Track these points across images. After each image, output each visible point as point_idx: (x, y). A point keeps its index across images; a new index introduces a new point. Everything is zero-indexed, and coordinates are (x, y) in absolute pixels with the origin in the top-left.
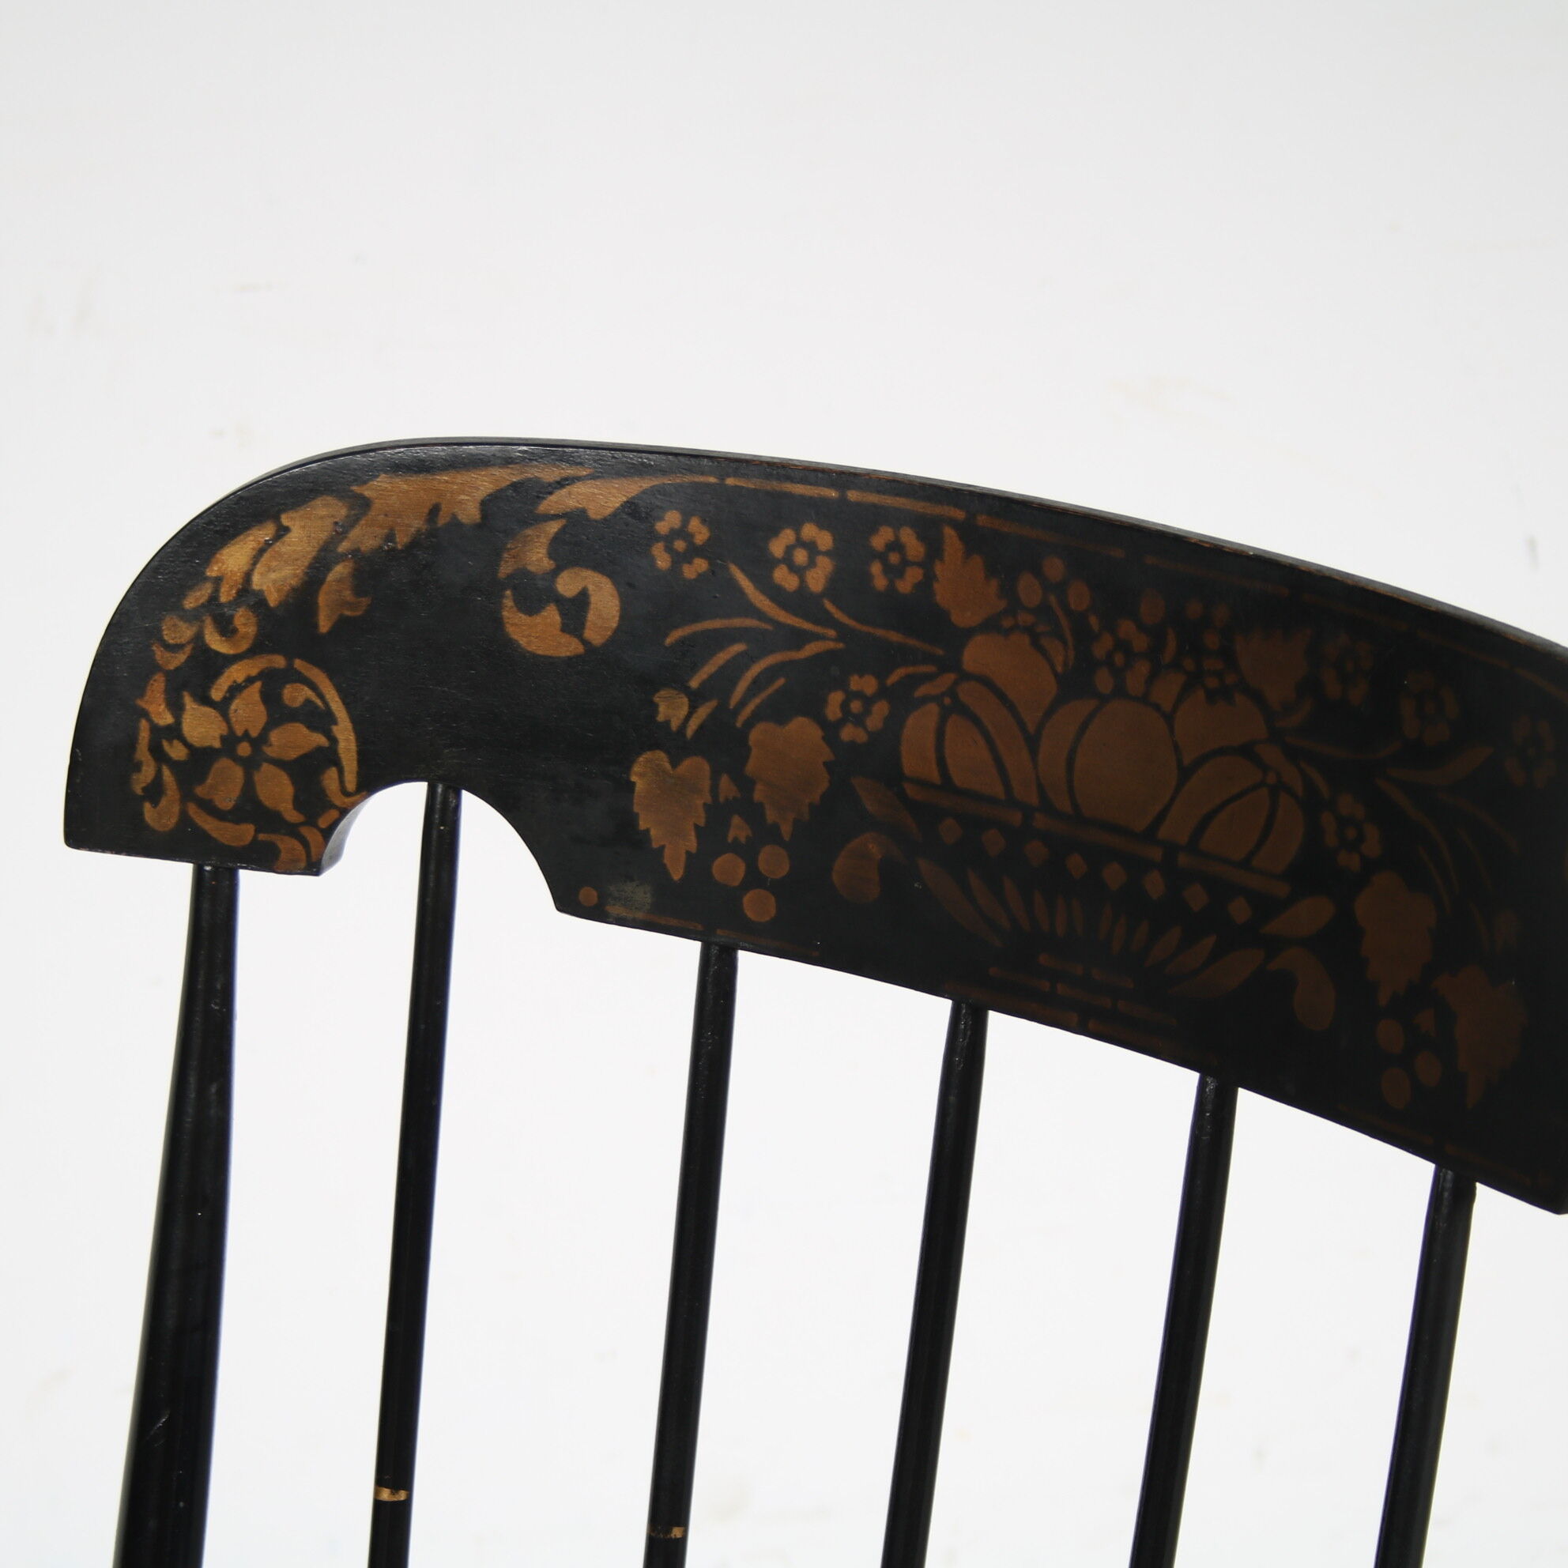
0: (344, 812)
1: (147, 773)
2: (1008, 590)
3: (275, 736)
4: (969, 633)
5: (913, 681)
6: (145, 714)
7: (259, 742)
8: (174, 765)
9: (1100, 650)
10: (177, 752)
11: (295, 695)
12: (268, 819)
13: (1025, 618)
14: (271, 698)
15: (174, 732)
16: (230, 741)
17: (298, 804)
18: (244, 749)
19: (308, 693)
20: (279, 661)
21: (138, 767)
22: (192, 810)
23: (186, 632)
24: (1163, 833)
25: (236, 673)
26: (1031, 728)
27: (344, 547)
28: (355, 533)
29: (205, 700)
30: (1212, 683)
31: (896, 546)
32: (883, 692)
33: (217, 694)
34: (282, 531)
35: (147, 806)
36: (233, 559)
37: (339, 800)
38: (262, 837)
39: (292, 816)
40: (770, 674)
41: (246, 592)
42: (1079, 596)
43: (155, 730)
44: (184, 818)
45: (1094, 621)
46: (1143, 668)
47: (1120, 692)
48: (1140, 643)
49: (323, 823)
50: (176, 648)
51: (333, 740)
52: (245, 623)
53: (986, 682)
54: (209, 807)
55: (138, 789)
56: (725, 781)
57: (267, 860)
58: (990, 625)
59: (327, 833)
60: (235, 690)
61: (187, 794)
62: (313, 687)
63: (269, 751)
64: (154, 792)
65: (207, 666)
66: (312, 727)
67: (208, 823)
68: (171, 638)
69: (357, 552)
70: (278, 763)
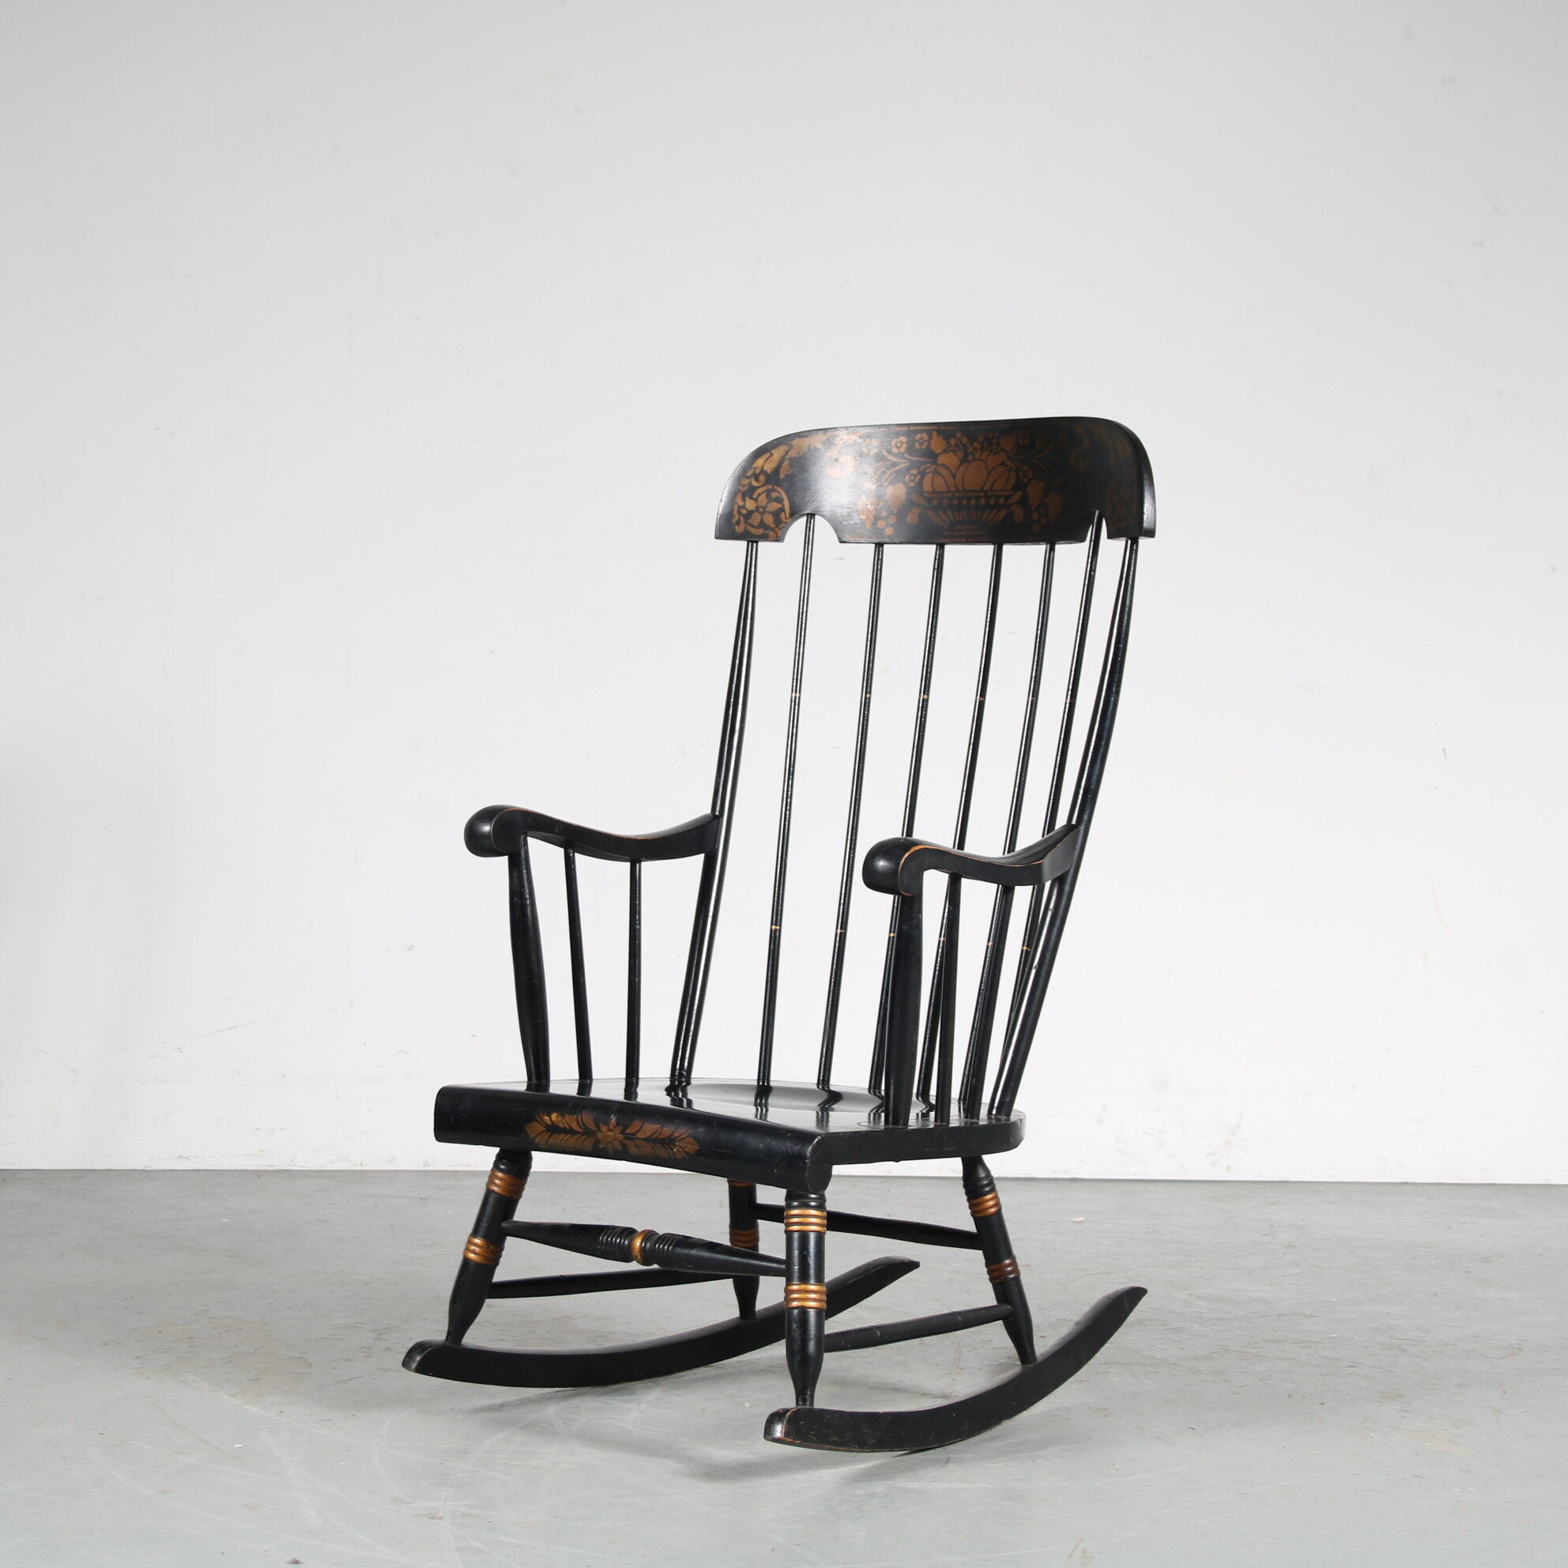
0: (786, 525)
1: (736, 518)
2: (948, 443)
3: (769, 506)
4: (939, 454)
5: (926, 469)
6: (737, 503)
7: (764, 508)
8: (743, 515)
9: (969, 451)
10: (744, 512)
11: (774, 495)
12: (767, 527)
13: (952, 448)
14: (768, 496)
15: (743, 507)
16: (757, 508)
17: (775, 522)
18: (761, 510)
19: (777, 494)
21: (734, 516)
22: (748, 526)
23: (747, 481)
24: (985, 489)
25: (760, 491)
26: (954, 472)
27: (787, 457)
28: (790, 453)
29: (752, 498)
30: (995, 451)
31: (922, 438)
32: (919, 473)
33: (754, 496)
34: (772, 455)
35: (736, 527)
36: (760, 462)
37: (785, 521)
38: (765, 532)
39: (773, 526)
40: (891, 475)
41: (763, 471)
42: (964, 440)
43: (740, 507)
44: (745, 528)
45: (968, 445)
46: (979, 452)
47: (974, 459)
48: (978, 446)
49: (782, 528)
50: (744, 486)
51: (783, 505)
52: (762, 478)
53: (943, 465)
54: (752, 526)
55: (735, 523)
56: (881, 502)
57: (765, 538)
58: (944, 452)
59: (783, 532)
60: (759, 495)
61: (746, 523)
62: (779, 493)
63: (767, 510)
64: (738, 523)
65: (753, 489)
66: (778, 502)
67: (751, 530)
68: (743, 483)
69: (790, 459)
70: (769, 512)
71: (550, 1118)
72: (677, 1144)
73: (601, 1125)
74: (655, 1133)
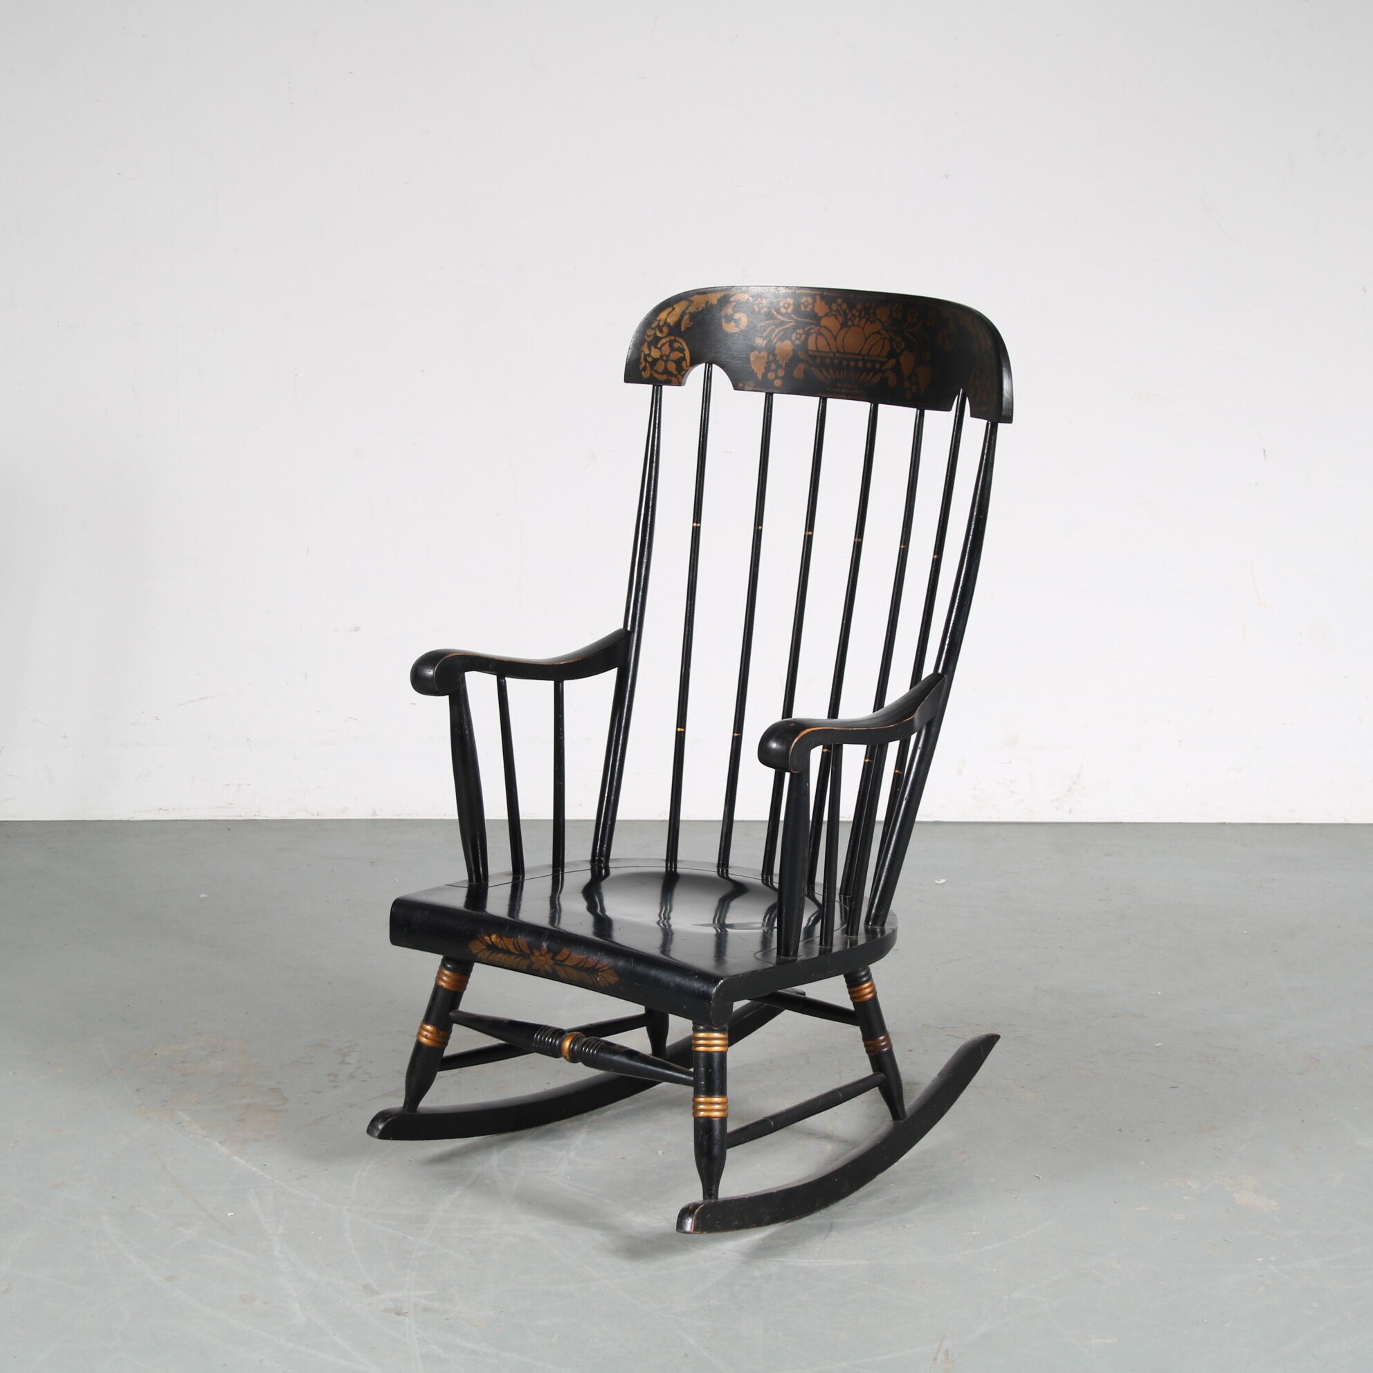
0: (687, 371)
1: (643, 365)
2: (830, 308)
3: (671, 355)
4: (822, 317)
5: (810, 329)
6: (643, 351)
7: (668, 356)
8: (649, 362)
9: (849, 317)
10: (650, 359)
11: (676, 345)
12: (670, 374)
13: (834, 313)
14: (671, 347)
15: (649, 355)
16: (662, 356)
17: (676, 370)
18: (665, 358)
19: (679, 345)
20: (673, 338)
21: (641, 363)
22: (653, 372)
23: (652, 332)
24: (862, 353)
25: (663, 341)
26: (835, 335)
27: (688, 311)
28: (690, 308)
29: (656, 347)
30: (871, 319)
31: (807, 301)
32: (804, 333)
33: (659, 346)
34: (674, 309)
35: (643, 372)
36: (663, 315)
37: (686, 368)
38: (668, 378)
39: (675, 372)
40: (779, 333)
41: (665, 323)
42: (844, 306)
43: (645, 355)
44: (651, 374)
45: (848, 311)
46: (857, 319)
47: (853, 325)
48: (857, 314)
49: (682, 374)
50: (650, 336)
51: (684, 355)
52: (665, 330)
53: (825, 327)
54: (657, 372)
55: (641, 368)
56: (770, 356)
57: (669, 383)
58: (826, 315)
59: (683, 376)
60: (663, 345)
61: (652, 368)
62: (680, 343)
63: (670, 358)
64: (644, 369)
65: (657, 339)
66: (680, 352)
67: (656, 375)
68: (648, 333)
69: (690, 312)
70: (672, 361)
71: (490, 939)
72: (600, 974)
73: (534, 950)
74: (581, 962)
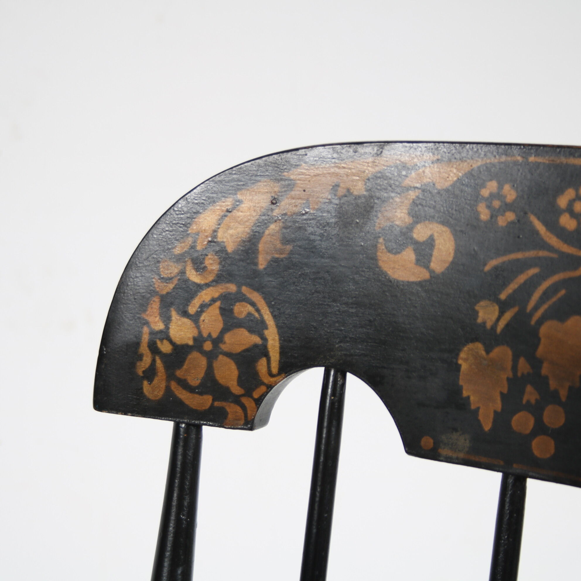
0: (270, 387)
1: (146, 361)
3: (227, 337)
6: (147, 323)
7: (217, 341)
8: (164, 356)
10: (165, 347)
11: (241, 310)
12: (221, 392)
14: (226, 312)
15: (165, 335)
16: (199, 341)
17: (241, 382)
18: (208, 346)
19: (250, 309)
20: (232, 288)
21: (140, 357)
22: (174, 385)
23: (174, 269)
25: (205, 296)
27: (276, 212)
28: (284, 203)
29: (185, 314)
33: (192, 310)
34: (238, 203)
35: (145, 383)
36: (206, 221)
37: (267, 380)
38: (216, 404)
39: (237, 390)
41: (213, 242)
43: (152, 333)
44: (168, 389)
49: (256, 395)
50: (168, 280)
51: (264, 339)
52: (212, 263)
54: (184, 384)
55: (140, 372)
56: (522, 361)
57: (219, 419)
59: (259, 402)
60: (203, 307)
61: (170, 376)
62: (253, 304)
63: (223, 347)
64: (150, 374)
65: (187, 291)
66: (251, 331)
67: (183, 395)
68: (165, 274)
70: (229, 355)
